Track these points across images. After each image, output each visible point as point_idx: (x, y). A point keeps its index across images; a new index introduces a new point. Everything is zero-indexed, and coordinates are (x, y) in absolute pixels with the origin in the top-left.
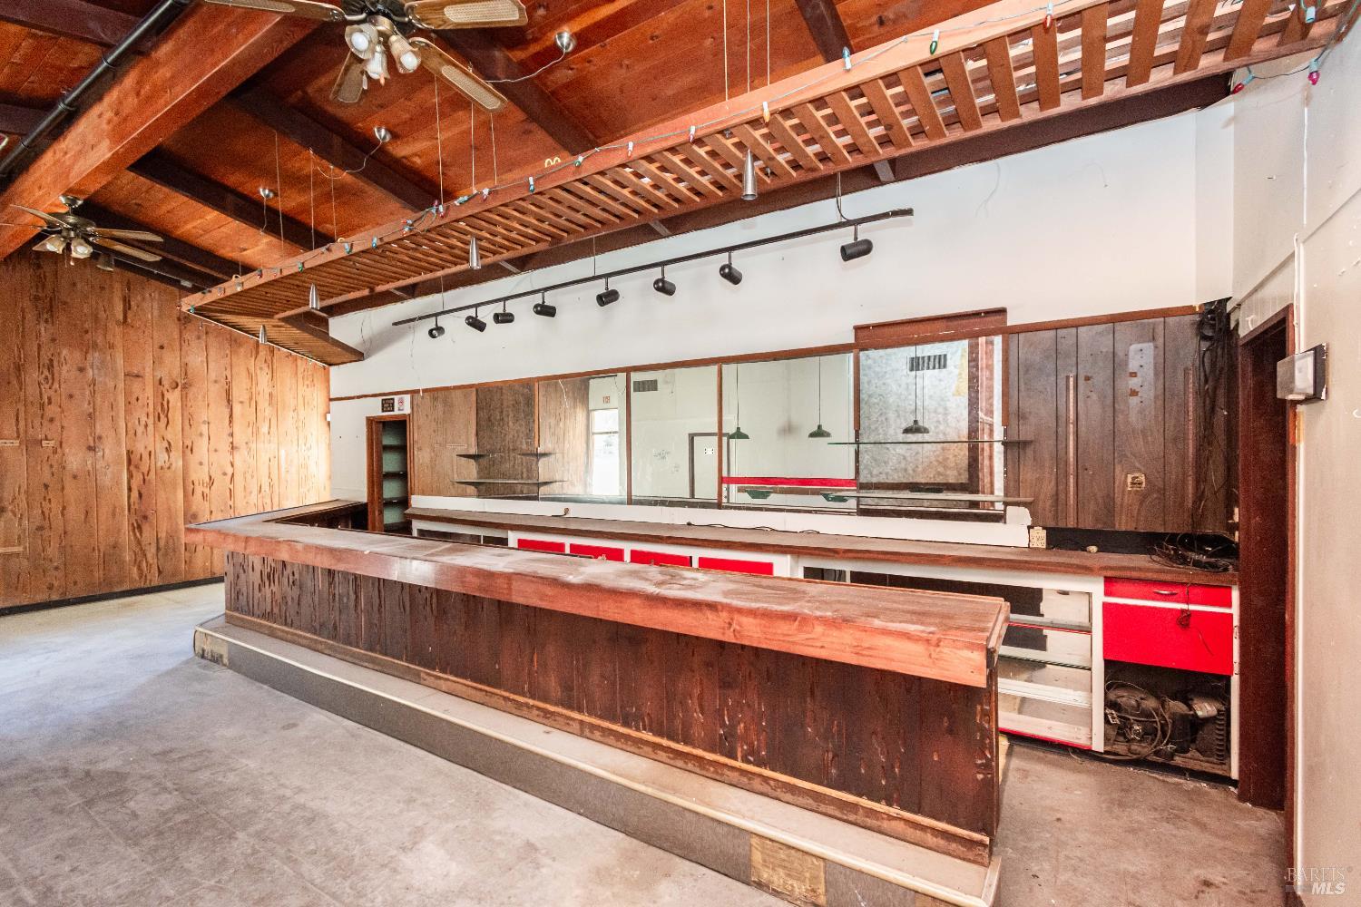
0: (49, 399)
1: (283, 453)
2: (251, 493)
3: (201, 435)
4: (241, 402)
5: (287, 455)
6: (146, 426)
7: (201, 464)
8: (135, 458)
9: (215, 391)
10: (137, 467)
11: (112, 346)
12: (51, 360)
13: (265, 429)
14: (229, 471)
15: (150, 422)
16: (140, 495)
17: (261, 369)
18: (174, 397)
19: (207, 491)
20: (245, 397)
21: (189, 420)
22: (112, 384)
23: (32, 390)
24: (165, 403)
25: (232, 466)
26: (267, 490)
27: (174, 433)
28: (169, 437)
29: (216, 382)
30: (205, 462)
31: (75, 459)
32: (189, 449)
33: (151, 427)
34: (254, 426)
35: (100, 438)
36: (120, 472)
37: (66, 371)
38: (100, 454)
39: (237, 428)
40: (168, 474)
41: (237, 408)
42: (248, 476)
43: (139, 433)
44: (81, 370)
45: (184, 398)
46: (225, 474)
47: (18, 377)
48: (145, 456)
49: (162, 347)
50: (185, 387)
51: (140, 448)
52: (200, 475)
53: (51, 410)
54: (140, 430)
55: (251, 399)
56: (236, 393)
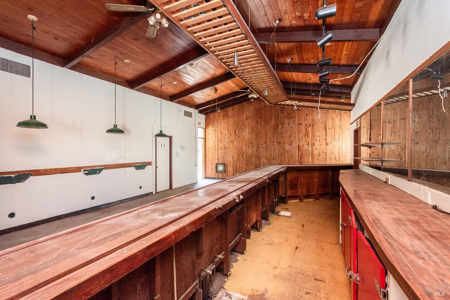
0: (283, 132)
1: (344, 145)
2: (332, 159)
3: (317, 140)
4: (329, 129)
5: (345, 146)
6: (302, 138)
7: (316, 149)
8: (300, 147)
9: (321, 126)
10: (300, 150)
11: (295, 117)
12: (283, 123)
13: (337, 137)
14: (325, 152)
15: (304, 137)
16: (301, 157)
17: (337, 116)
18: (310, 129)
19: (318, 157)
20: (331, 127)
21: (313, 136)
22: (295, 127)
23: (279, 130)
24: (307, 131)
25: (326, 150)
26: (338, 158)
27: (309, 140)
28: (308, 141)
29: (322, 123)
30: (318, 148)
31: (287, 147)
32: (313, 144)
33: (304, 138)
34: (333, 136)
35: (292, 142)
36: (296, 151)
37: (286, 125)
38: (292, 146)
39: (328, 138)
40: (307, 152)
41: (328, 130)
42: (331, 153)
43: (301, 140)
44: (289, 124)
45: (313, 129)
46: (324, 152)
47: (277, 128)
48: (302, 146)
49: (307, 115)
50: (313, 125)
51: (301, 144)
52: (316, 152)
53: (283, 135)
54: (301, 139)
55: (333, 127)
56: (328, 126)
